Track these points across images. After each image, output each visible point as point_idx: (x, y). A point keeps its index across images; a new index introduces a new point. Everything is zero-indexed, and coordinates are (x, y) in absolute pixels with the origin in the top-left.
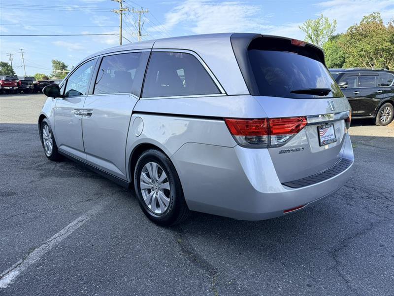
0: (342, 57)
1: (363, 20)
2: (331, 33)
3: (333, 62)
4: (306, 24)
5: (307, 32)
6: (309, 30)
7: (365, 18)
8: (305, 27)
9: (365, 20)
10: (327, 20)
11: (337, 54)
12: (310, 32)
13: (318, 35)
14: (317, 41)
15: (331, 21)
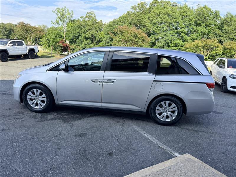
0: (79, 33)
1: (87, 14)
2: (71, 18)
3: (74, 35)
4: (56, 10)
5: (57, 15)
6: (59, 14)
7: (88, 13)
8: (56, 12)
9: (88, 14)
10: (68, 10)
11: (76, 30)
12: (59, 15)
13: (64, 18)
14: (63, 21)
15: (70, 12)
